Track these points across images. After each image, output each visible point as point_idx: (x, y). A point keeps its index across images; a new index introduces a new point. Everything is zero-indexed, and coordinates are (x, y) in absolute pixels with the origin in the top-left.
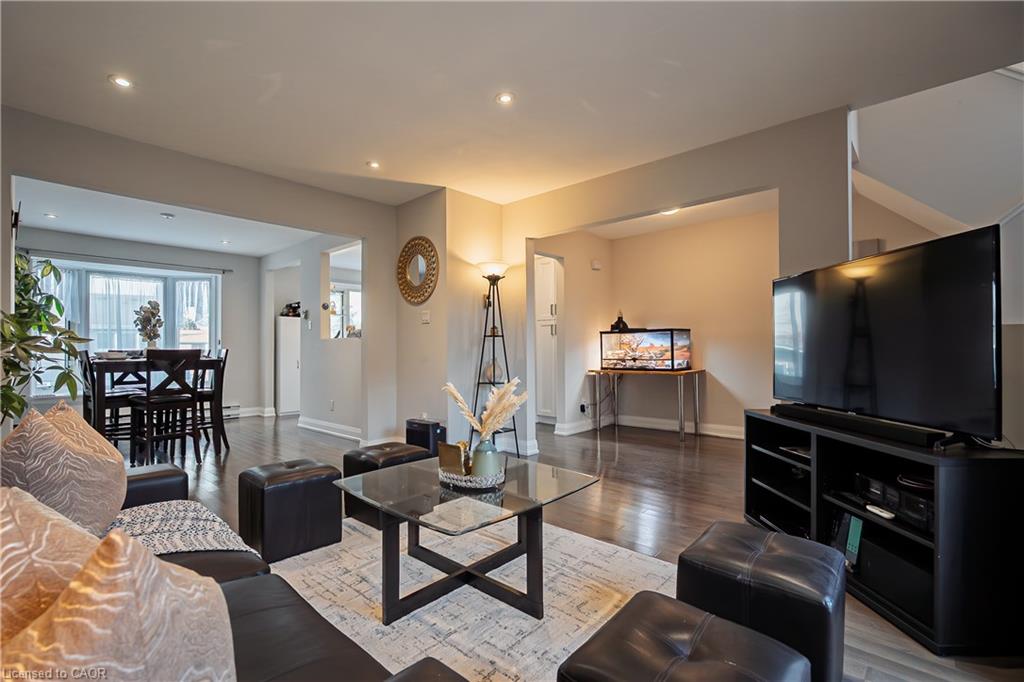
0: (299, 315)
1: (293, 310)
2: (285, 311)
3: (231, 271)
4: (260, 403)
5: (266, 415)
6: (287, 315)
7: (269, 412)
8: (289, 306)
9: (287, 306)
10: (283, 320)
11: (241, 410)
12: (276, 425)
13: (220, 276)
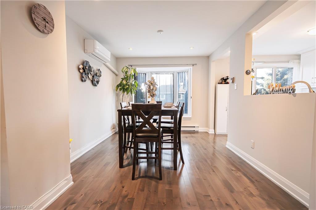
0: (228, 83)
1: (224, 81)
2: (221, 81)
3: (196, 64)
4: (207, 126)
5: (210, 133)
6: (221, 83)
7: (211, 131)
8: (223, 79)
9: (221, 79)
10: (219, 86)
11: (200, 128)
12: (214, 139)
13: (191, 67)
